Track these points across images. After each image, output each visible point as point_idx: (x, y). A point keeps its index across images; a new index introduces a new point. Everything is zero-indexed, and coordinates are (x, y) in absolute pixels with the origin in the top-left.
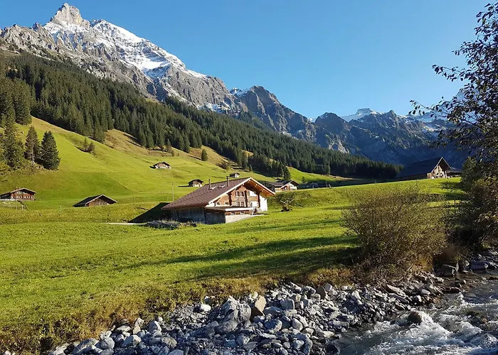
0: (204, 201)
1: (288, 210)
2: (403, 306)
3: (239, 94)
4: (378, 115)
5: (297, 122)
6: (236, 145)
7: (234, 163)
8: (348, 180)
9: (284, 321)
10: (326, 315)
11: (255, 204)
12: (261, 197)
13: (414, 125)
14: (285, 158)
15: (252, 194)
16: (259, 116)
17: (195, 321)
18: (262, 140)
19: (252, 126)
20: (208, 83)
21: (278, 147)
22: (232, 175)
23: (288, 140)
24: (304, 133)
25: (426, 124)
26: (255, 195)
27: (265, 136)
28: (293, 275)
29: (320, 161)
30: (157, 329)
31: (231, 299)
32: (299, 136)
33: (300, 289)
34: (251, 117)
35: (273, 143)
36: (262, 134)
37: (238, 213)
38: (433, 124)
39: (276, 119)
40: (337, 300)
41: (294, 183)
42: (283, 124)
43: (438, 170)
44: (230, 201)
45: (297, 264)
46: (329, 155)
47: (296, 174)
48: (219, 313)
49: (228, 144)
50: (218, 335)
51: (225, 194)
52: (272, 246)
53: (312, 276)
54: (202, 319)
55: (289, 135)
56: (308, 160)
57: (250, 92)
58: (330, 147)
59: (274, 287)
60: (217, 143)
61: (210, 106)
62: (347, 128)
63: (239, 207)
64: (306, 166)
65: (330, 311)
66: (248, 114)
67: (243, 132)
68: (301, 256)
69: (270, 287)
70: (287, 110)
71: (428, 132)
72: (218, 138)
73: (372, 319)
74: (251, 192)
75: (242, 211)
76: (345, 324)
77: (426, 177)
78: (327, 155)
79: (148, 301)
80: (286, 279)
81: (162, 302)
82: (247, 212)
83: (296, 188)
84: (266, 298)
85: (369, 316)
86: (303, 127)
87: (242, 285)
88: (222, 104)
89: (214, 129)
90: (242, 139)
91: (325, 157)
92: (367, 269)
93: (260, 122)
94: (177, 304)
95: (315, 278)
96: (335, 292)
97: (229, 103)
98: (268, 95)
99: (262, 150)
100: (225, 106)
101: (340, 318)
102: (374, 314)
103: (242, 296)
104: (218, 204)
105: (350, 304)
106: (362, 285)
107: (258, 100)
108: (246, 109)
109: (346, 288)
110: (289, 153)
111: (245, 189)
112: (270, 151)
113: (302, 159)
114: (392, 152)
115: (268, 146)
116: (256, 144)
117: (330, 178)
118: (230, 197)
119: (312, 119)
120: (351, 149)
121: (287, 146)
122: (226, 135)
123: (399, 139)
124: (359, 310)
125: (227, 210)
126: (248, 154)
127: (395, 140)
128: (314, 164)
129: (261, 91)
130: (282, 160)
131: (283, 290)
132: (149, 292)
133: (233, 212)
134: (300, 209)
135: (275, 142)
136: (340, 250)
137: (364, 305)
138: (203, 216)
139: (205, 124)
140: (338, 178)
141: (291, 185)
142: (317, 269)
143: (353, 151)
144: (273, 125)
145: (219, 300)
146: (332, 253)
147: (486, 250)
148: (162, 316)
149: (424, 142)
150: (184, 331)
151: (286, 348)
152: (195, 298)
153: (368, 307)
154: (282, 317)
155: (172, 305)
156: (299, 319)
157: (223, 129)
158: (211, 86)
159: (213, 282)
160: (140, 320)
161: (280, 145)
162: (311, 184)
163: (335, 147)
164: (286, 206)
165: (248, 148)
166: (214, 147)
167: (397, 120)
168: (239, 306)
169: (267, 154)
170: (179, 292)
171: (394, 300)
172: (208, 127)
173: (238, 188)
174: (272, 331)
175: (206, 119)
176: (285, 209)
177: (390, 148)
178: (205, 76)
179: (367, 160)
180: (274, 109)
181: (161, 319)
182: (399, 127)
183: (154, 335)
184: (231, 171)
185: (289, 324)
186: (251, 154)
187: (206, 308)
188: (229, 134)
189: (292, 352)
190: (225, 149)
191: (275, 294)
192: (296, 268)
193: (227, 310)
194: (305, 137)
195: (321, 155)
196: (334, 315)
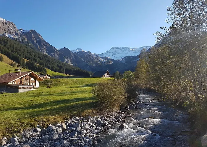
0: (7, 81)
1: (50, 88)
2: (116, 123)
3: (23, 32)
4: (84, 52)
5: (51, 49)
6: (20, 55)
7: (18, 64)
8: (71, 76)
9: (78, 132)
10: (91, 128)
11: (34, 84)
12: (36, 81)
13: (97, 58)
14: (45, 64)
15: (32, 79)
16: (32, 44)
17: (35, 136)
18: (34, 55)
19: (29, 48)
20: (6, 24)
21: (41, 59)
22: (17, 70)
23: (46, 56)
24: (54, 54)
25: (101, 58)
26: (34, 80)
27: (35, 53)
28: (75, 113)
29: (61, 67)
30: (16, 141)
31: (50, 125)
32: (52, 55)
33: (79, 119)
34: (28, 43)
35: (39, 57)
36: (34, 52)
37: (25, 88)
38: (103, 58)
39: (41, 46)
40: (93, 122)
41: (49, 76)
42: (44, 49)
43: (106, 75)
44: (21, 82)
45: (74, 109)
46: (65, 65)
47: (49, 72)
48: (47, 131)
49: (16, 54)
50: (50, 141)
51: (19, 78)
52: (58, 102)
53: (83, 113)
54: (38, 135)
55: (47, 54)
56: (55, 66)
57: (29, 32)
58: (65, 62)
59: (68, 119)
60: (9, 53)
61: (7, 35)
62: (72, 55)
63: (25, 85)
64: (54, 69)
65: (92, 126)
66: (27, 42)
67: (24, 50)
68: (75, 105)
69: (66, 119)
70: (47, 43)
71: (101, 61)
72: (10, 51)
73: (107, 129)
74: (32, 78)
75: (27, 87)
76: (99, 131)
77: (102, 77)
78: (64, 65)
79: (6, 128)
80: (72, 115)
81: (15, 128)
82: (30, 88)
83: (49, 78)
84: (66, 124)
85: (106, 127)
86: (54, 52)
87: (54, 119)
88: (13, 35)
89: (8, 46)
90: (23, 53)
91: (63, 66)
92: (101, 110)
93: (33, 46)
94: (24, 129)
95: (84, 114)
96: (92, 119)
97: (18, 35)
98: (38, 35)
99: (33, 59)
100: (15, 36)
101: (96, 129)
102: (107, 126)
103: (55, 123)
104: (15, 83)
105: (98, 123)
106: (100, 115)
107: (33, 36)
108: (26, 40)
109: (95, 117)
110: (47, 62)
111: (29, 77)
112: (38, 60)
113: (53, 66)
114: (88, 66)
115: (36, 58)
116: (31, 56)
117: (65, 75)
118: (21, 80)
119: (58, 49)
120: (73, 64)
121: (46, 59)
122: (14, 50)
123: (91, 62)
124: (102, 125)
125: (20, 86)
126: (26, 60)
127: (90, 63)
128: (58, 68)
129: (34, 32)
130: (43, 65)
131: (72, 120)
132: (6, 124)
133: (23, 87)
134: (55, 87)
135: (40, 56)
136: (90, 102)
137: (103, 123)
138: (5, 89)
139: (3, 43)
140: (68, 75)
141: (47, 76)
142: (84, 110)
143: (74, 64)
144: (39, 48)
145: (45, 126)
146: (87, 104)
147: (131, 102)
148: (17, 135)
149: (99, 64)
150: (31, 141)
151: (83, 143)
152: (32, 126)
153: (105, 124)
154: (76, 130)
155: (21, 130)
156: (83, 131)
157: (13, 47)
158: (8, 25)
159: (39, 118)
160: (5, 138)
161: (42, 58)
162: (57, 77)
163: (67, 62)
164: (49, 85)
165: (26, 58)
166: (8, 55)
167: (91, 55)
168: (56, 128)
169: (36, 62)
170: (23, 123)
171: (112, 120)
172: (5, 45)
173: (25, 76)
174: (74, 137)
175: (4, 41)
176: (48, 87)
177: (87, 65)
178: (5, 20)
179: (79, 69)
180: (40, 42)
181: (17, 137)
182: (91, 58)
183: (16, 144)
184: (16, 68)
185: (80, 133)
186: (28, 61)
187: (39, 130)
188: (16, 50)
189: (86, 144)
190: (14, 57)
191: (69, 121)
192: (75, 111)
193: (51, 130)
194: (55, 56)
195: (61, 65)
196: (94, 128)
